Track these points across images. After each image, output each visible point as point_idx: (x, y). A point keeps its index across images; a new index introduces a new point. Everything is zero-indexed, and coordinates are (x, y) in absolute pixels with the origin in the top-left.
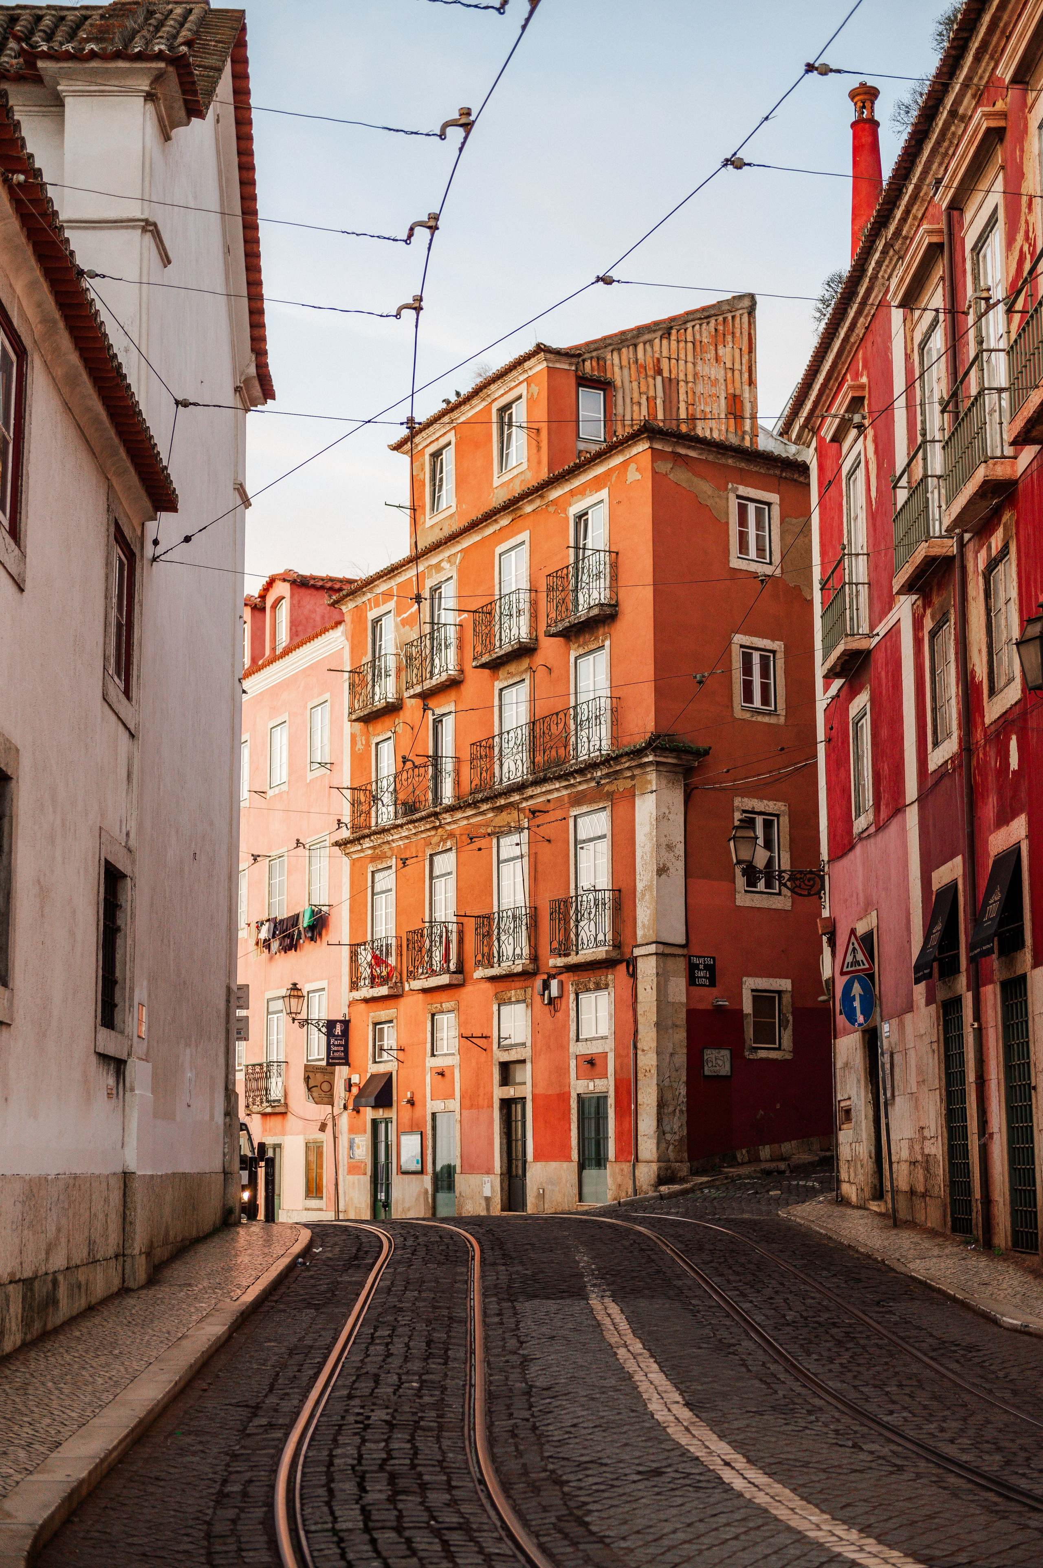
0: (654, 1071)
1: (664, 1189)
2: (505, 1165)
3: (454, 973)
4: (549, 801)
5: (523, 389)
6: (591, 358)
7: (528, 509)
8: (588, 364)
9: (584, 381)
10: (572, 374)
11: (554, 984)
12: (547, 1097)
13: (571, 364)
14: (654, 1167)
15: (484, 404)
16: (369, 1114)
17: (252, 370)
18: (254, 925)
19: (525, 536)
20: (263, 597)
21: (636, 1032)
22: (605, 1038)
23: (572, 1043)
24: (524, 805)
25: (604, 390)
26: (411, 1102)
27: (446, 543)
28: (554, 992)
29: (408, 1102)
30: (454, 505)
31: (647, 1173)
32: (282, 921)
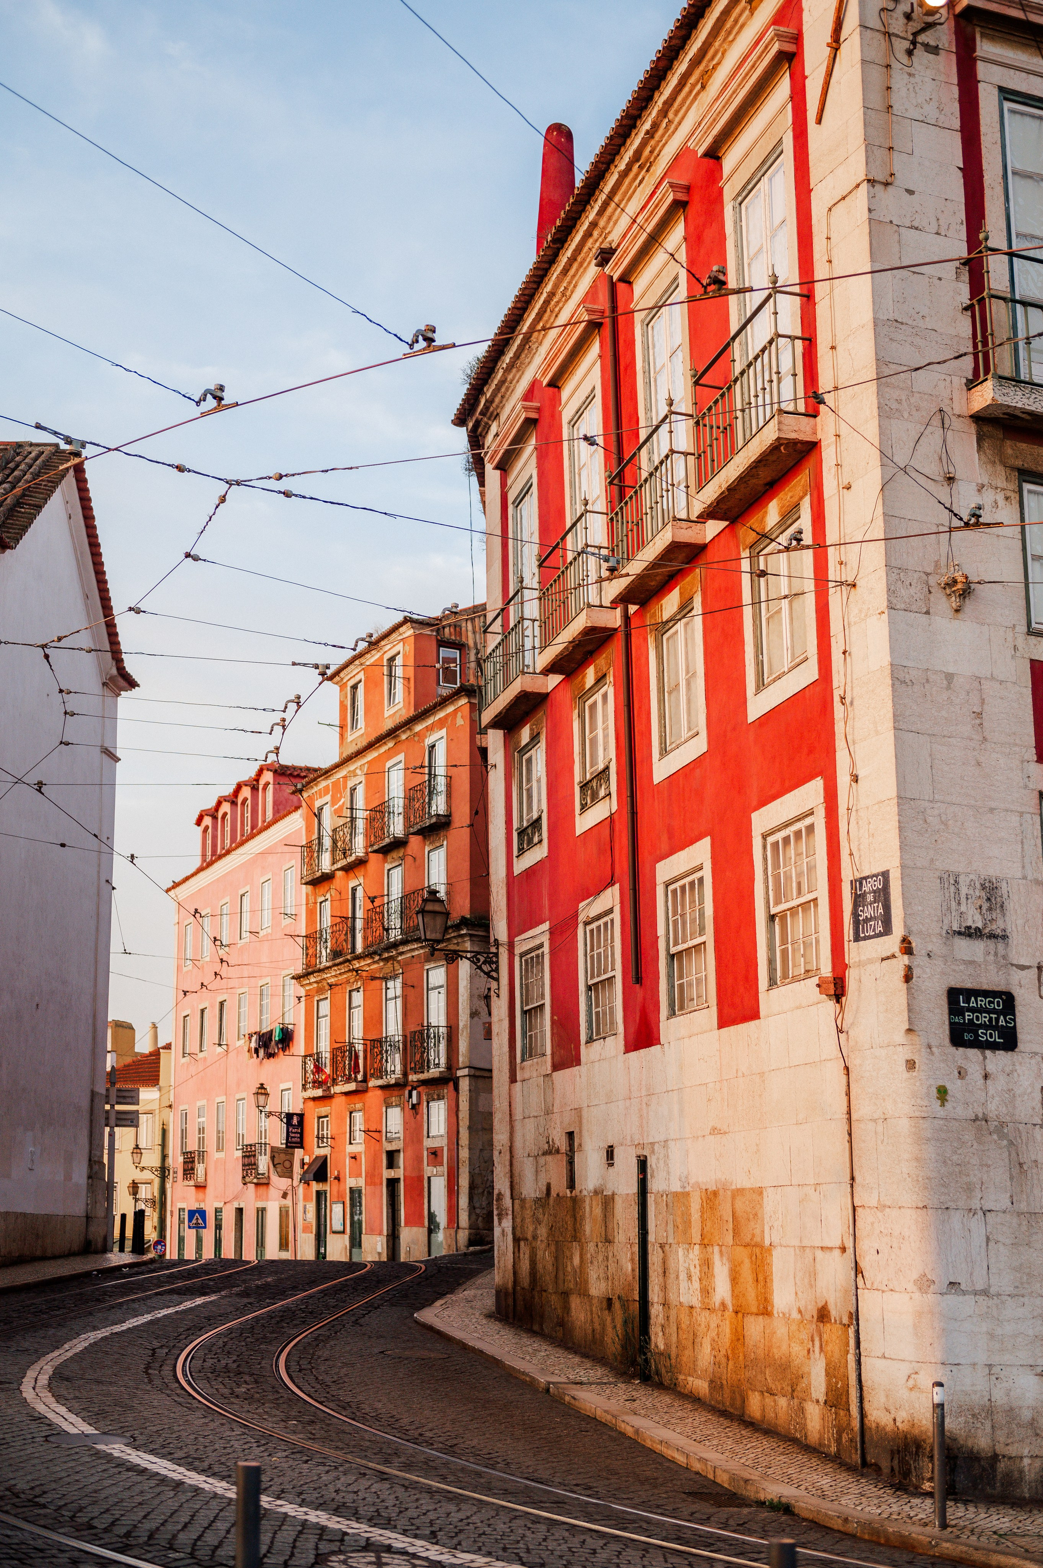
0: (467, 1162)
1: (471, 1248)
2: (390, 1229)
3: (361, 1082)
4: (413, 957)
5: (400, 647)
6: (450, 626)
7: (404, 737)
8: (447, 630)
9: (443, 643)
10: (434, 638)
11: (414, 1093)
12: (412, 1178)
13: (432, 631)
14: (467, 1232)
15: (379, 655)
16: (315, 1186)
17: (114, 671)
18: (247, 1036)
19: (401, 757)
20: (257, 780)
21: (458, 1132)
22: (442, 1136)
23: (425, 1138)
24: (400, 958)
25: (460, 650)
26: (338, 1178)
27: (356, 756)
28: (414, 1100)
29: (335, 1178)
30: (363, 727)
31: (463, 1236)
32: (263, 1034)
